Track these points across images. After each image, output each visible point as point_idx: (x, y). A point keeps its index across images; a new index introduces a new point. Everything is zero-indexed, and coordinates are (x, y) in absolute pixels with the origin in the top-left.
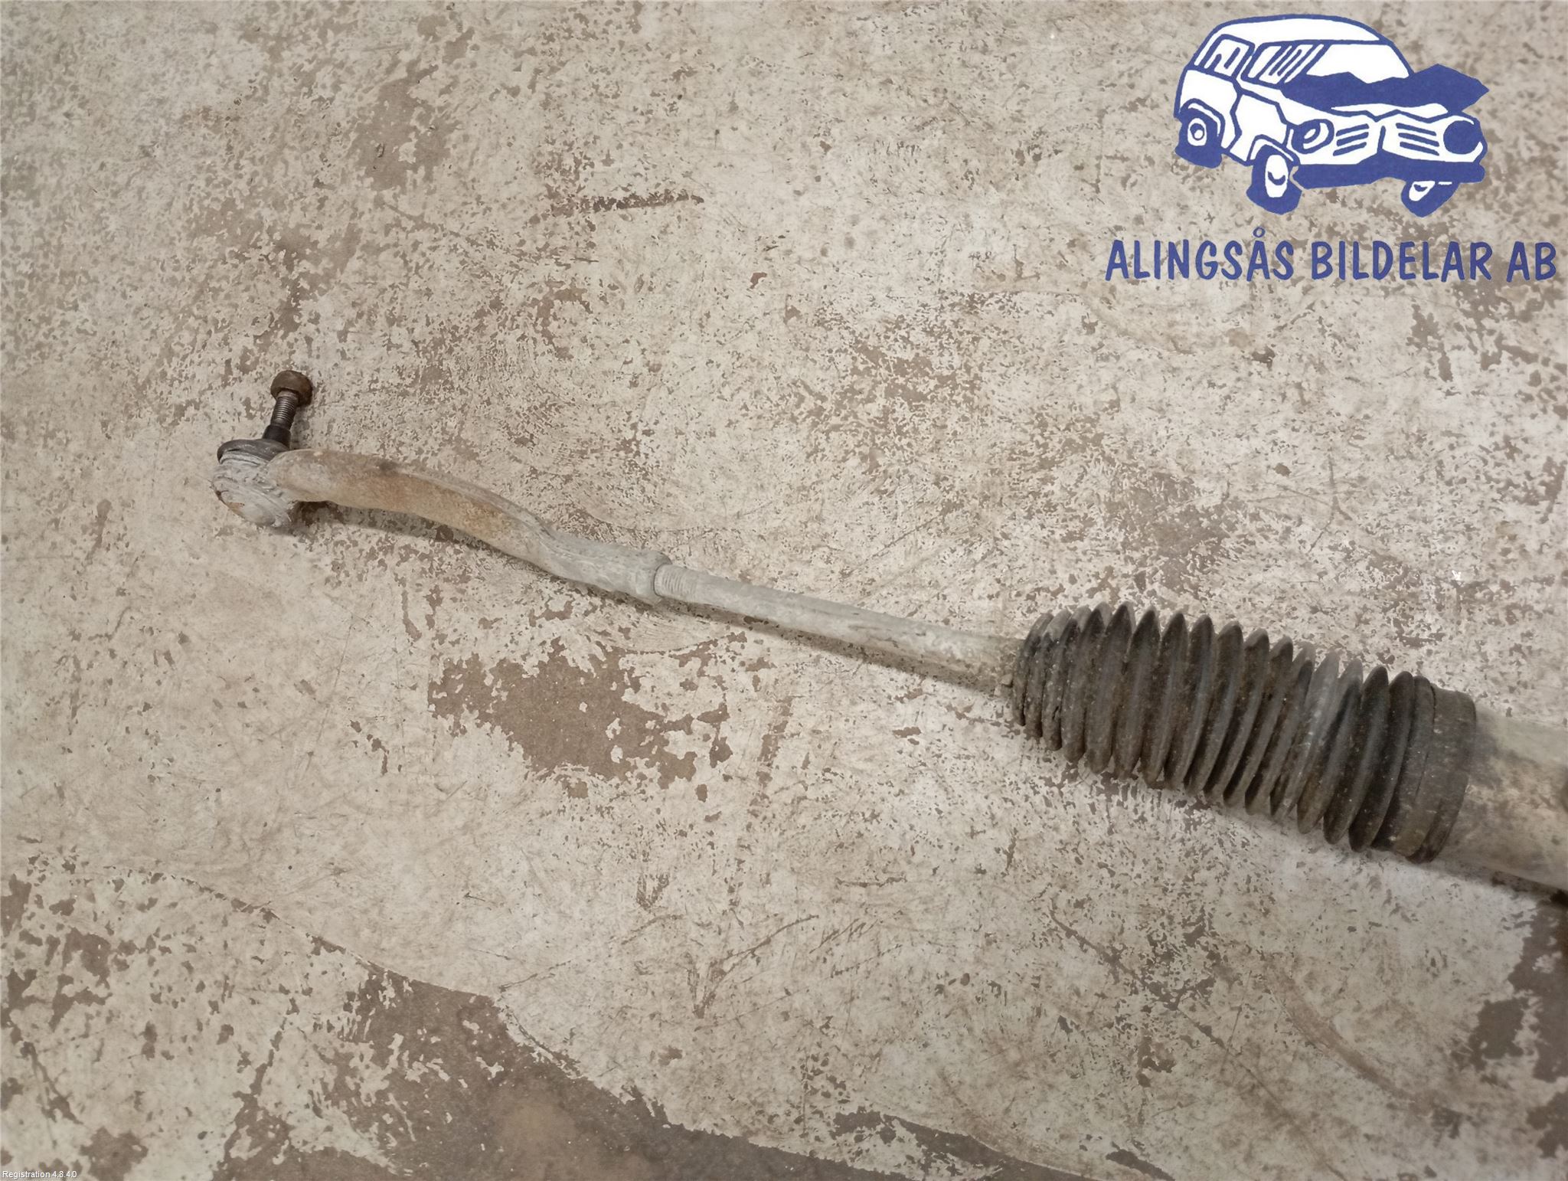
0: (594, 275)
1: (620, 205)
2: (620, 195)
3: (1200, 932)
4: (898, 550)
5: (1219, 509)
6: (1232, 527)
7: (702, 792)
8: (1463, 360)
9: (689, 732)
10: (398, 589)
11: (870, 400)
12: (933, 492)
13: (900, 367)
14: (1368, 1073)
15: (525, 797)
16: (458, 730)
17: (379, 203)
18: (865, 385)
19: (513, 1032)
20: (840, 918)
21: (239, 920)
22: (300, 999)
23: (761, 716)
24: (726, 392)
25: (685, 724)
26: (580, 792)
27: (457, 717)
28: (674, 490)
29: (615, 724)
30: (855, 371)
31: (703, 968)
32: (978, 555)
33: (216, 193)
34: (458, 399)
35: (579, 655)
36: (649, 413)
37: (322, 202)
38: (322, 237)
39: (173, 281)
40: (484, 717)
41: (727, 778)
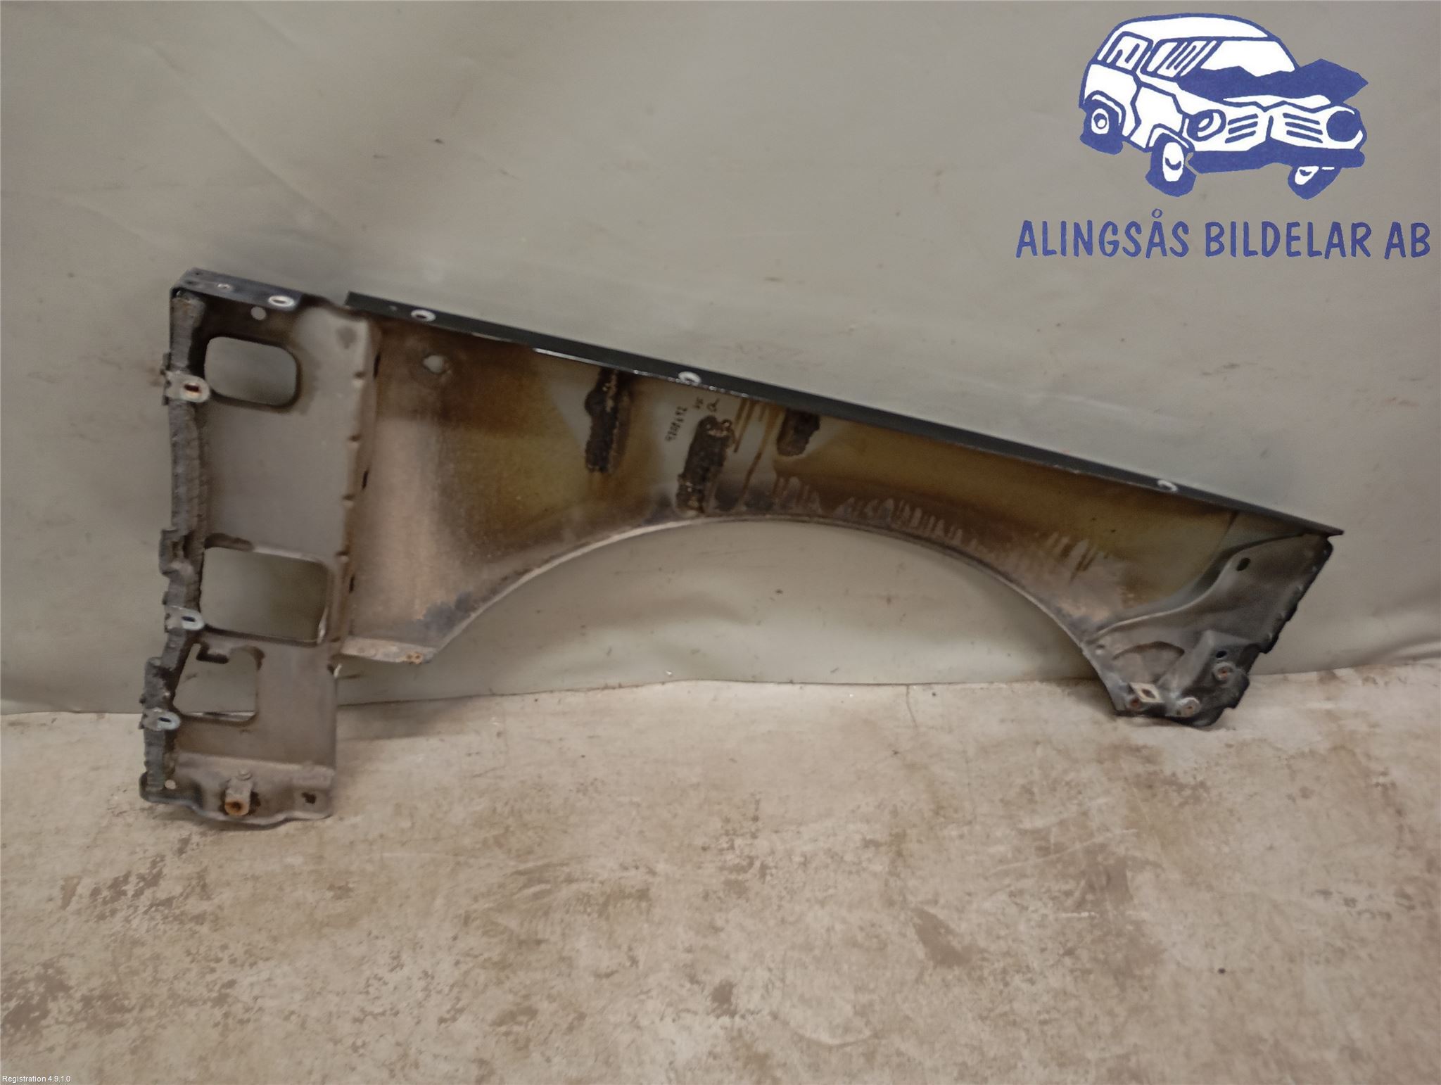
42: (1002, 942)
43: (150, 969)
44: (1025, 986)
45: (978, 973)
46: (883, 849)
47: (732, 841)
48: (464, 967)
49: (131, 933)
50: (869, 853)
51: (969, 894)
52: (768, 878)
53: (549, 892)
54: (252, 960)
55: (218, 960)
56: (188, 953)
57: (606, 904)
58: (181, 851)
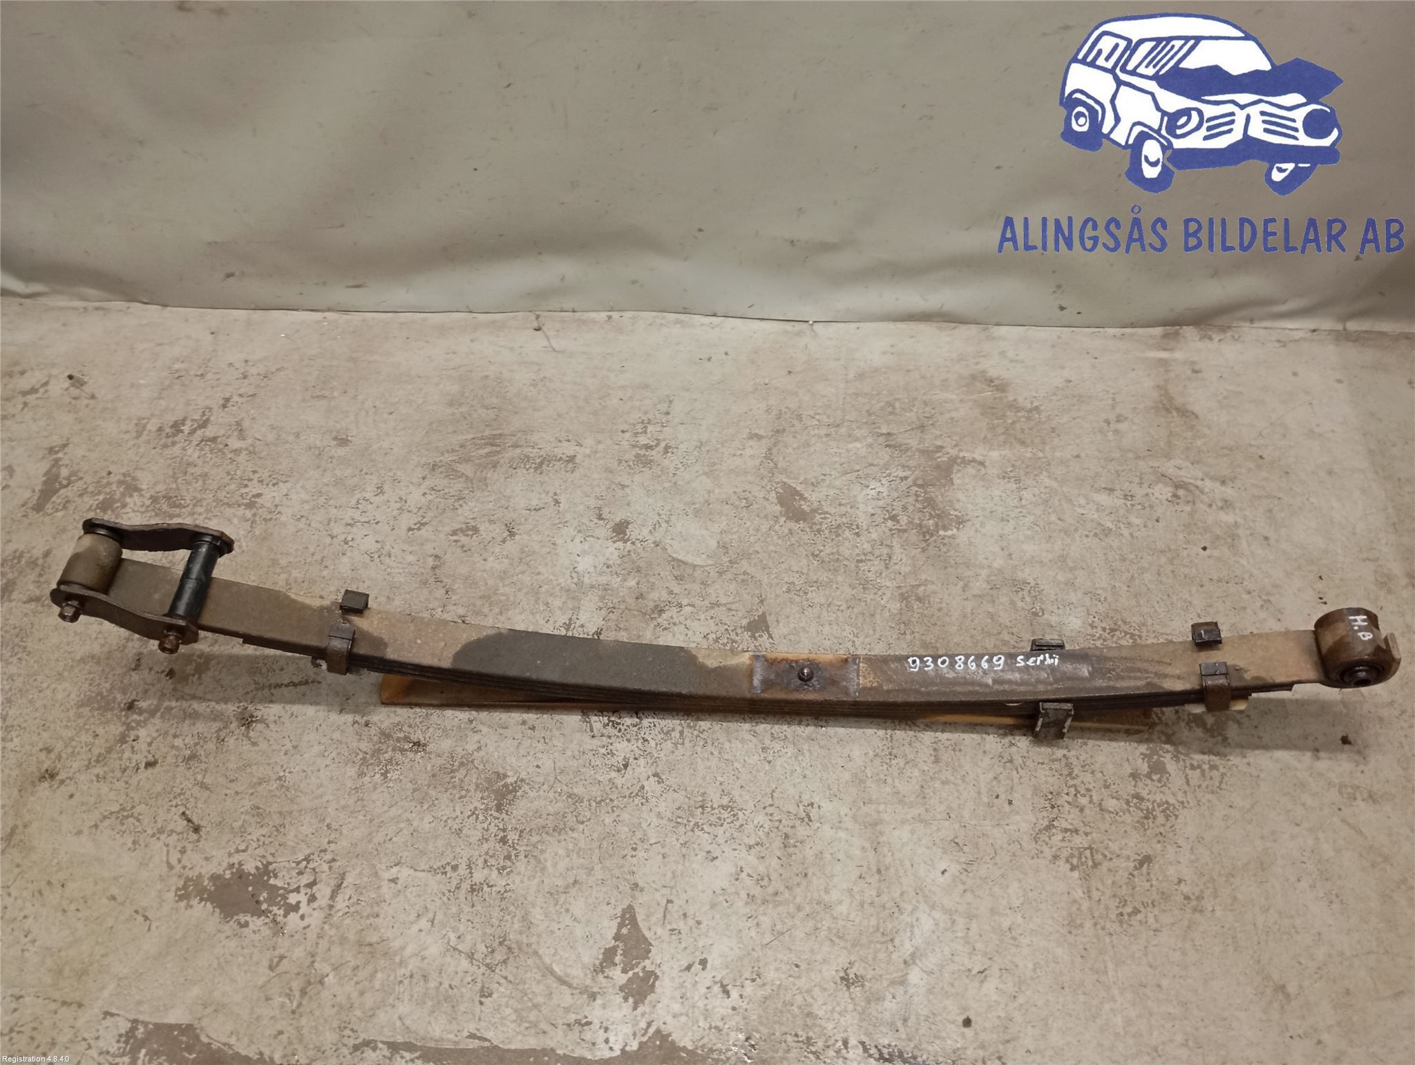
0: (271, 713)
1: (287, 686)
2: (286, 682)
3: (504, 940)
4: (394, 809)
5: (516, 782)
6: (520, 788)
7: (302, 917)
9: (299, 892)
10: (165, 849)
11: (386, 752)
12: (410, 786)
13: (398, 740)
14: (564, 983)
15: (218, 931)
16: (188, 906)
17: (175, 689)
18: (384, 747)
19: (203, 1037)
20: (360, 960)
21: (64, 1011)
22: (93, 1042)
23: (331, 882)
24: (326, 754)
25: (297, 890)
26: (246, 925)
27: (188, 901)
28: (300, 794)
29: (265, 894)
30: (380, 742)
32: (425, 808)
33: (94, 689)
34: (203, 766)
35: (250, 867)
36: (292, 765)
37: (147, 691)
38: (145, 705)
39: (66, 728)
40: (201, 900)
41: (314, 909)
42: (842, 507)
43: (200, 483)
44: (851, 537)
45: (818, 527)
46: (764, 441)
47: (646, 427)
48: (429, 497)
49: (186, 458)
50: (751, 443)
51: (825, 475)
52: (669, 454)
53: (499, 452)
54: (275, 481)
55: (250, 480)
56: (228, 473)
57: (541, 464)
58: (224, 406)
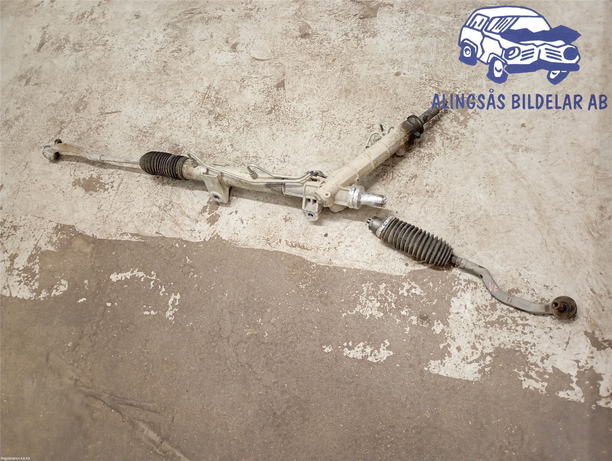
0: (105, 123)
1: (110, 113)
3: (171, 202)
5: (182, 148)
6: (183, 150)
7: (109, 193)
8: (213, 127)
10: (70, 169)
11: (140, 137)
12: (147, 149)
14: (188, 217)
15: (84, 196)
16: (76, 188)
17: (76, 115)
18: (140, 135)
19: (77, 230)
20: (125, 207)
21: (39, 219)
22: (46, 229)
23: (119, 181)
24: (121, 138)
25: (108, 184)
27: (76, 186)
28: (112, 152)
29: (98, 185)
30: (139, 133)
31: (105, 217)
33: (52, 115)
36: (110, 141)
37: (67, 116)
38: (67, 121)
39: (43, 129)
40: (80, 186)
41: (113, 190)
